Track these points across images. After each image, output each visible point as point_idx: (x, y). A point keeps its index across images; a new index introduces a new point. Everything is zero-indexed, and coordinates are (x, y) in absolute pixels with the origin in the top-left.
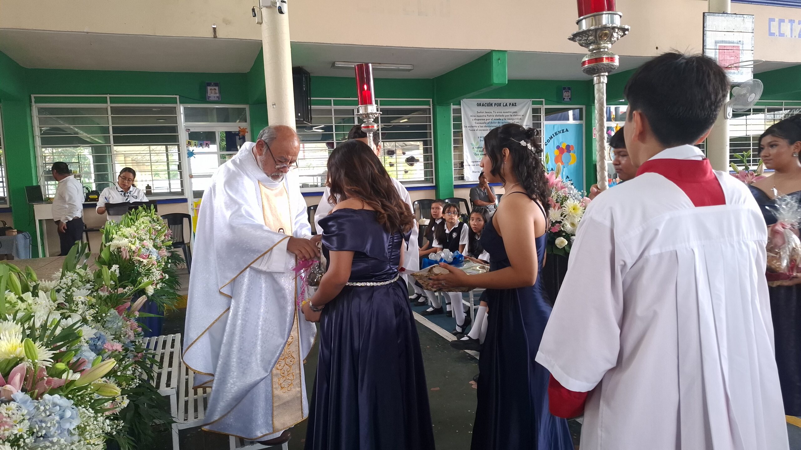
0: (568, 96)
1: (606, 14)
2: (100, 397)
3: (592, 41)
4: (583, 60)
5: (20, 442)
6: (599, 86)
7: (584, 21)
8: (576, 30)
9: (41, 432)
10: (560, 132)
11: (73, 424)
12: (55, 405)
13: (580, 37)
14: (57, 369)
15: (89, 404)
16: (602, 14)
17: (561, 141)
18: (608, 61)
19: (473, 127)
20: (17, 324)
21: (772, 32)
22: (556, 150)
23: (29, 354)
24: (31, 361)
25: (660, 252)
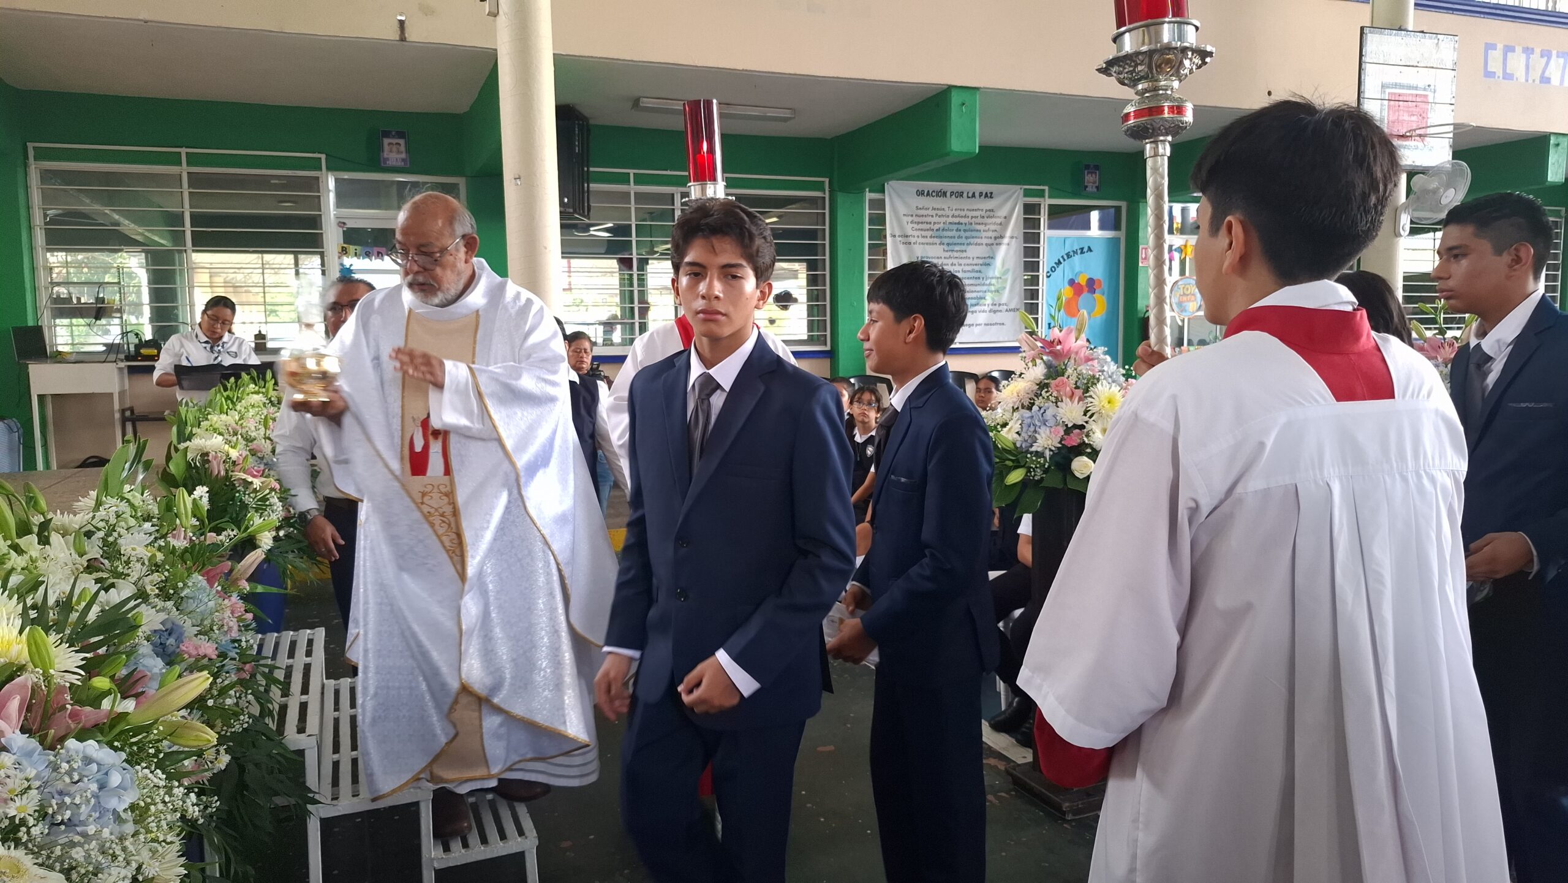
0: (1094, 182)
1: (1169, 22)
2: (175, 748)
3: (1142, 74)
4: (1125, 111)
5: (20, 834)
6: (1155, 162)
7: (1127, 35)
8: (1111, 52)
9: (62, 815)
10: (1075, 252)
11: (124, 801)
12: (88, 760)
13: (1120, 66)
14: (95, 688)
15: (156, 760)
16: (1163, 23)
17: (1077, 269)
18: (1173, 112)
19: (907, 236)
20: (10, 597)
21: (1489, 69)
22: (1067, 287)
23: (36, 658)
24: (41, 672)
25: (1265, 487)
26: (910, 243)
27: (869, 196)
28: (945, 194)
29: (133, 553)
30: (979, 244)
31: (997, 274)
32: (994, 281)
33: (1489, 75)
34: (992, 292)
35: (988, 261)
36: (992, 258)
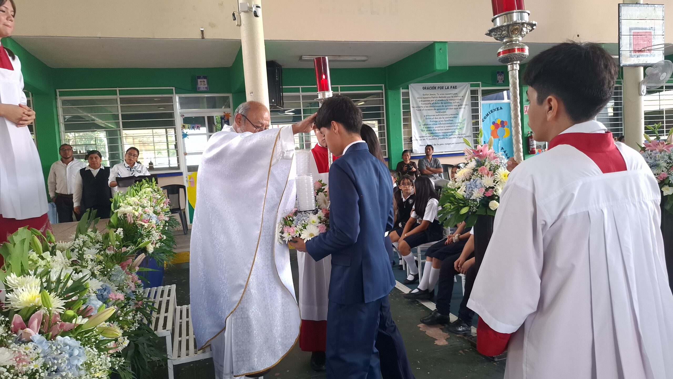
0: (502, 79)
1: (516, 12)
2: (105, 338)
3: (505, 35)
4: (499, 51)
5: (36, 376)
6: (513, 73)
7: (498, 19)
8: (491, 26)
9: (54, 368)
10: (495, 110)
11: (81, 361)
12: (66, 345)
13: (495, 32)
14: (69, 315)
15: (95, 344)
16: (513, 13)
17: (496, 117)
18: (519, 51)
19: (419, 107)
20: (37, 278)
22: (492, 125)
23: (45, 303)
24: (46, 309)
25: (575, 213)
26: (421, 110)
27: (402, 91)
28: (435, 88)
29: (89, 258)
30: (452, 109)
31: (460, 121)
32: (459, 124)
34: (458, 129)
35: (456, 116)
36: (457, 114)
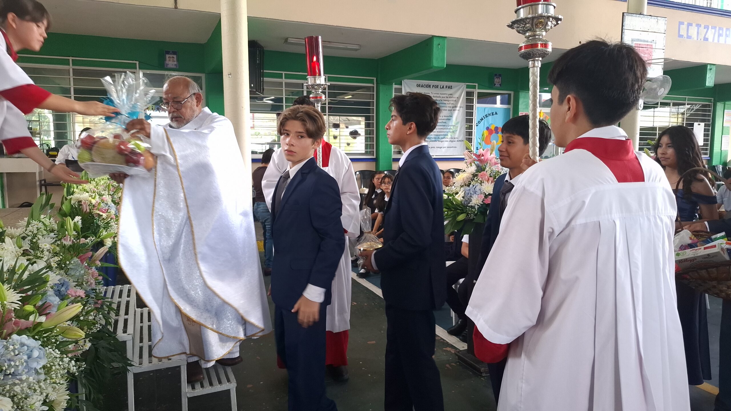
0: (499, 83)
1: (542, 4)
2: (65, 339)
3: (528, 28)
4: (520, 46)
6: (534, 70)
7: (522, 10)
8: (514, 18)
9: (10, 370)
10: (489, 115)
11: (40, 364)
12: (22, 345)
13: (518, 24)
14: (26, 310)
15: (55, 345)
16: (539, 4)
18: (543, 47)
21: (680, 34)
25: (585, 222)
27: (394, 86)
28: (430, 86)
29: (45, 247)
30: (446, 110)
31: (453, 124)
32: (452, 127)
33: (680, 36)
34: (451, 132)
35: (449, 118)
36: (451, 116)
